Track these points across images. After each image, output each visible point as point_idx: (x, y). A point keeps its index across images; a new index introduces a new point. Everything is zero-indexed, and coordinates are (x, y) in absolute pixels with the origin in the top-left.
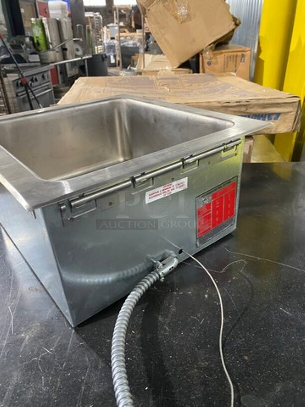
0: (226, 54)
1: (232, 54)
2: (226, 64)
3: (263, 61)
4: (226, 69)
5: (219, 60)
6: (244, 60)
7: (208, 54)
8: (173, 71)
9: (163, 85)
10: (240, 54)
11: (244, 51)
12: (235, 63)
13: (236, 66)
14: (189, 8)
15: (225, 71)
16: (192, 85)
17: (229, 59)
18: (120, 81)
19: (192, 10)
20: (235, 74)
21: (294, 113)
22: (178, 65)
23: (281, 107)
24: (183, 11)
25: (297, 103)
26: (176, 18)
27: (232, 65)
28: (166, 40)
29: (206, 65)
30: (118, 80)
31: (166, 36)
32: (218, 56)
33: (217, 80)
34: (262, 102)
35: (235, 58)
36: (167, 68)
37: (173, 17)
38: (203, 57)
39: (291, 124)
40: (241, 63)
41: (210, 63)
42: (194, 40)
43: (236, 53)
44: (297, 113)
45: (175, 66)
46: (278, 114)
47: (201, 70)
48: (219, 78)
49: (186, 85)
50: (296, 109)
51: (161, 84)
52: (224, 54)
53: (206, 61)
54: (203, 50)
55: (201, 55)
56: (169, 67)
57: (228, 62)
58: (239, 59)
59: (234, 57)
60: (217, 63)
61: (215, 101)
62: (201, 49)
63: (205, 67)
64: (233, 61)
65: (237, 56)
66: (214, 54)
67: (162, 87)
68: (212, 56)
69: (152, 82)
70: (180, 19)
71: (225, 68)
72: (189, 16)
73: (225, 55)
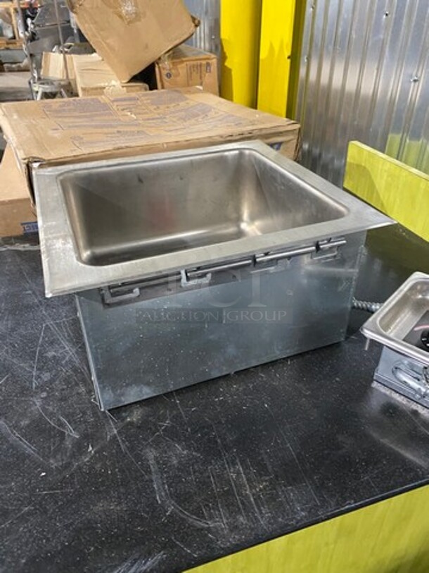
0: (188, 63)
1: (195, 63)
2: (189, 76)
3: (230, 70)
4: (190, 82)
5: (180, 71)
6: (210, 70)
7: (166, 64)
8: (123, 87)
9: (123, 110)
10: (204, 62)
11: (208, 59)
12: (199, 74)
13: (201, 78)
14: (136, 5)
15: (188, 85)
16: (158, 108)
17: (192, 69)
18: (60, 106)
19: (140, 7)
20: (201, 88)
21: (295, 141)
22: (129, 78)
23: (283, 136)
24: (128, 8)
25: (297, 131)
26: (121, 17)
27: (195, 75)
28: (108, 45)
29: (165, 77)
30: (58, 105)
31: (108, 41)
32: (179, 66)
33: (187, 99)
34: (264, 132)
35: (199, 67)
36: (113, 83)
37: (116, 16)
38: (159, 67)
39: (293, 153)
40: (207, 75)
41: (169, 75)
42: (147, 47)
43: (199, 62)
44: (298, 140)
45: (124, 79)
46: (280, 144)
47: (159, 85)
48: (187, 96)
49: (152, 108)
50: (297, 137)
51: (120, 108)
52: (185, 63)
53: (164, 72)
54: (160, 58)
55: (157, 65)
56: (116, 81)
57: (191, 73)
58: (204, 68)
59: (197, 68)
60: (178, 75)
61: (217, 136)
62: (157, 58)
63: (164, 81)
64: (197, 73)
65: (201, 65)
66: (173, 63)
67: (123, 113)
68: (171, 66)
69: (105, 107)
70: (126, 19)
71: (188, 81)
72: (137, 16)
73: (187, 65)
